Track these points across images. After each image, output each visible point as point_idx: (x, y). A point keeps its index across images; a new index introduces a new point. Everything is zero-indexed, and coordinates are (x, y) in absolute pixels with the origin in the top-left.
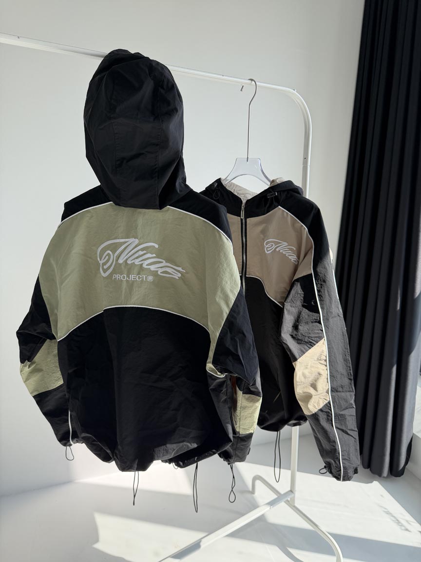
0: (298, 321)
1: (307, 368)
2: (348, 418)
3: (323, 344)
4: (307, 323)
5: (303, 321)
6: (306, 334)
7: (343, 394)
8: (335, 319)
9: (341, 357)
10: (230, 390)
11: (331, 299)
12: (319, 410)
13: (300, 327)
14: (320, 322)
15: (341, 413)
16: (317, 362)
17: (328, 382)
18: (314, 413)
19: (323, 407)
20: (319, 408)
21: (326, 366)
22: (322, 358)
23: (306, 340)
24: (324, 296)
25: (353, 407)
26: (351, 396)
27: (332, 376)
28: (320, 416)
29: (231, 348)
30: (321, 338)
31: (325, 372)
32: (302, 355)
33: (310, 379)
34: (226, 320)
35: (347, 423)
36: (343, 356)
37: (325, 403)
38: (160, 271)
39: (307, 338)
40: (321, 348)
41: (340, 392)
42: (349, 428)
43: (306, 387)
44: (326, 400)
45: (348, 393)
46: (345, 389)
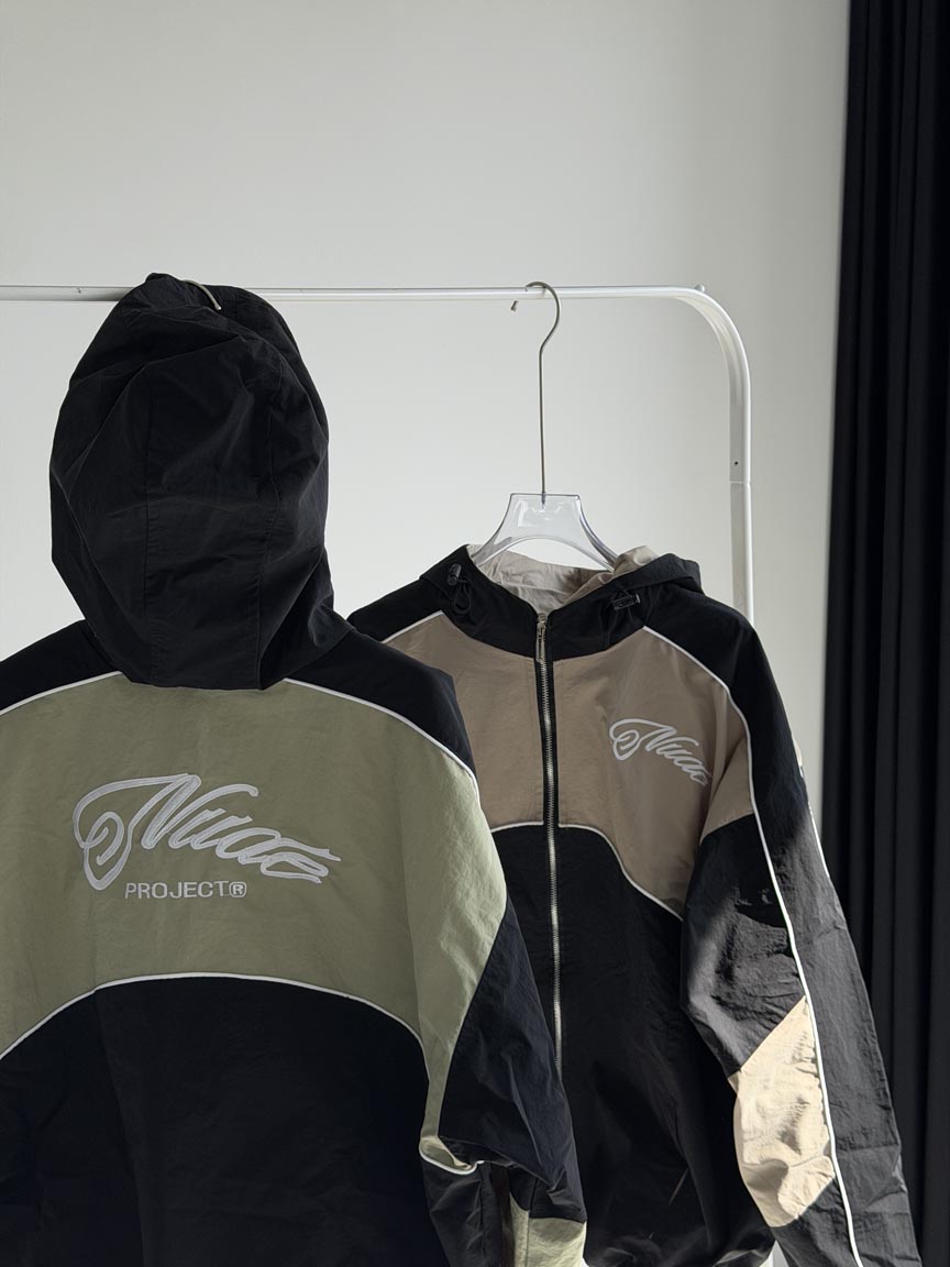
0: (729, 953)
1: (765, 1088)
2: (892, 1223)
3: (805, 1013)
4: (755, 958)
5: (745, 954)
6: (756, 990)
7: (869, 1152)
8: (828, 937)
9: (854, 1044)
10: (490, 1211)
11: (813, 882)
12: (810, 1208)
13: (737, 972)
14: (789, 953)
15: (871, 1209)
16: (793, 1068)
17: (826, 1123)
18: (796, 1217)
19: (819, 1198)
20: (810, 1203)
21: (817, 1076)
22: (804, 1055)
23: (758, 1009)
24: (792, 877)
25: (902, 1191)
26: (891, 1155)
27: (835, 1103)
28: (815, 1224)
29: (492, 1085)
30: (796, 997)
31: (816, 1094)
32: (752, 1053)
33: (778, 1121)
34: (471, 1005)
35: (891, 1237)
36: (859, 1043)
37: (823, 1187)
38: (265, 863)
39: (759, 1000)
40: (800, 1025)
41: (861, 1147)
42: (896, 1252)
43: (769, 1144)
44: (826, 1176)
45: (883, 1149)
46: (873, 1138)
